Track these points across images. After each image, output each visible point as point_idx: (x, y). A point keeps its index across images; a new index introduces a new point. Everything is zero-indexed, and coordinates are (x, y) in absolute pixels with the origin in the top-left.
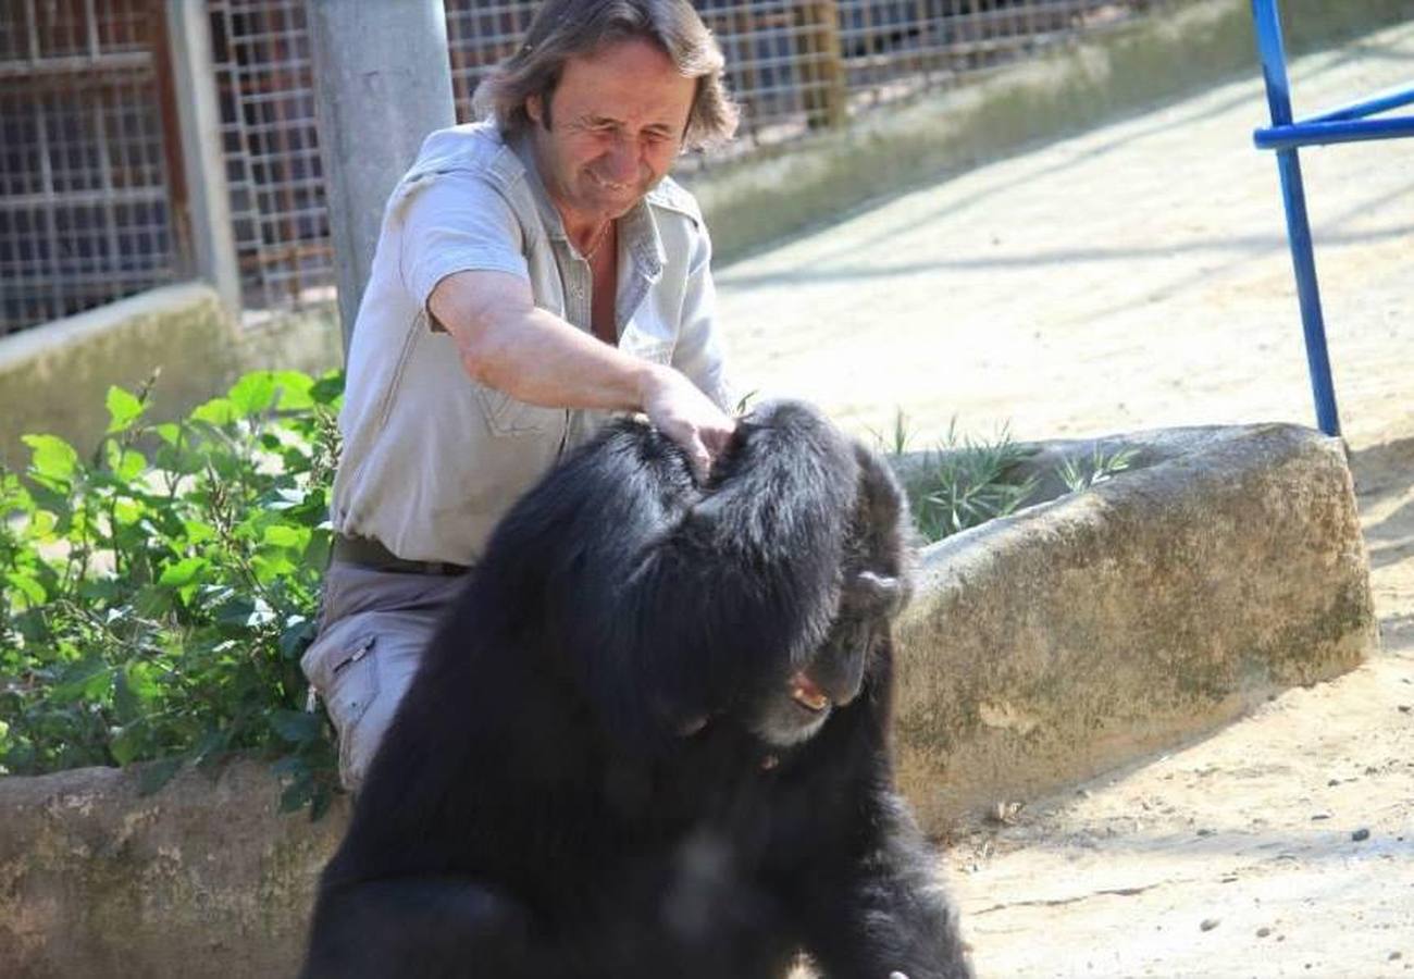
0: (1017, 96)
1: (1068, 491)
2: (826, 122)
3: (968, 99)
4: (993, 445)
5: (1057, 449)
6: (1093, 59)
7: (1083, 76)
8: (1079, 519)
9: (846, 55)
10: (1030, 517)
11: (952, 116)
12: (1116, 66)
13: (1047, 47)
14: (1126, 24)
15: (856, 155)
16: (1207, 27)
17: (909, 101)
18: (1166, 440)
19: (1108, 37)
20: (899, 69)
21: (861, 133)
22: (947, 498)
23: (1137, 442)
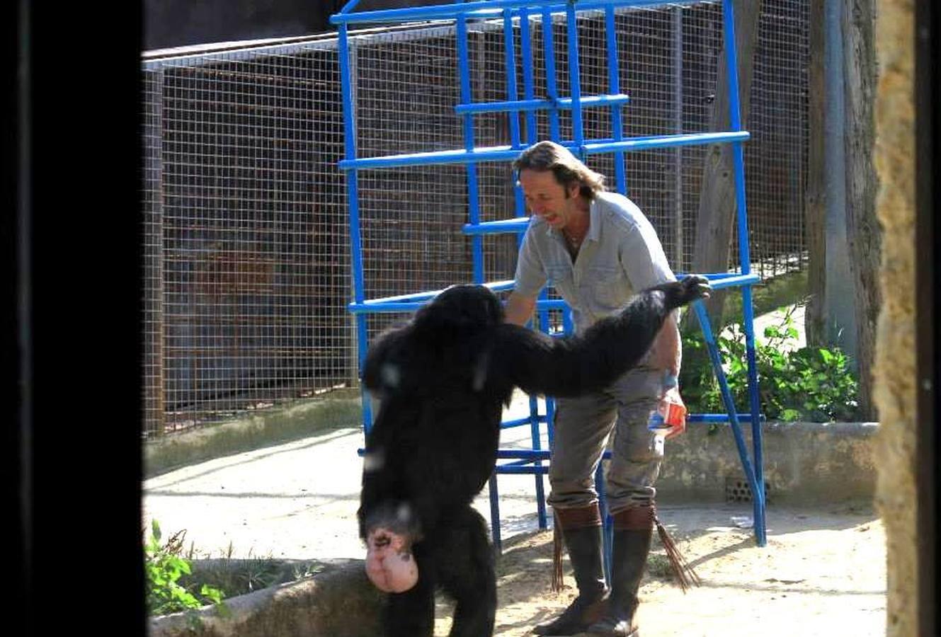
0: (230, 431)
1: (295, 579)
2: (156, 435)
3: (210, 431)
4: (266, 558)
5: (291, 562)
6: (259, 421)
7: (255, 427)
8: (305, 589)
9: (166, 410)
10: (286, 587)
11: (203, 437)
12: (267, 425)
13: (242, 414)
14: (272, 409)
15: (166, 449)
16: (303, 414)
17: (188, 429)
18: (335, 562)
19: (265, 413)
20: (186, 417)
21: (169, 440)
22: (248, 576)
23: (323, 562)
